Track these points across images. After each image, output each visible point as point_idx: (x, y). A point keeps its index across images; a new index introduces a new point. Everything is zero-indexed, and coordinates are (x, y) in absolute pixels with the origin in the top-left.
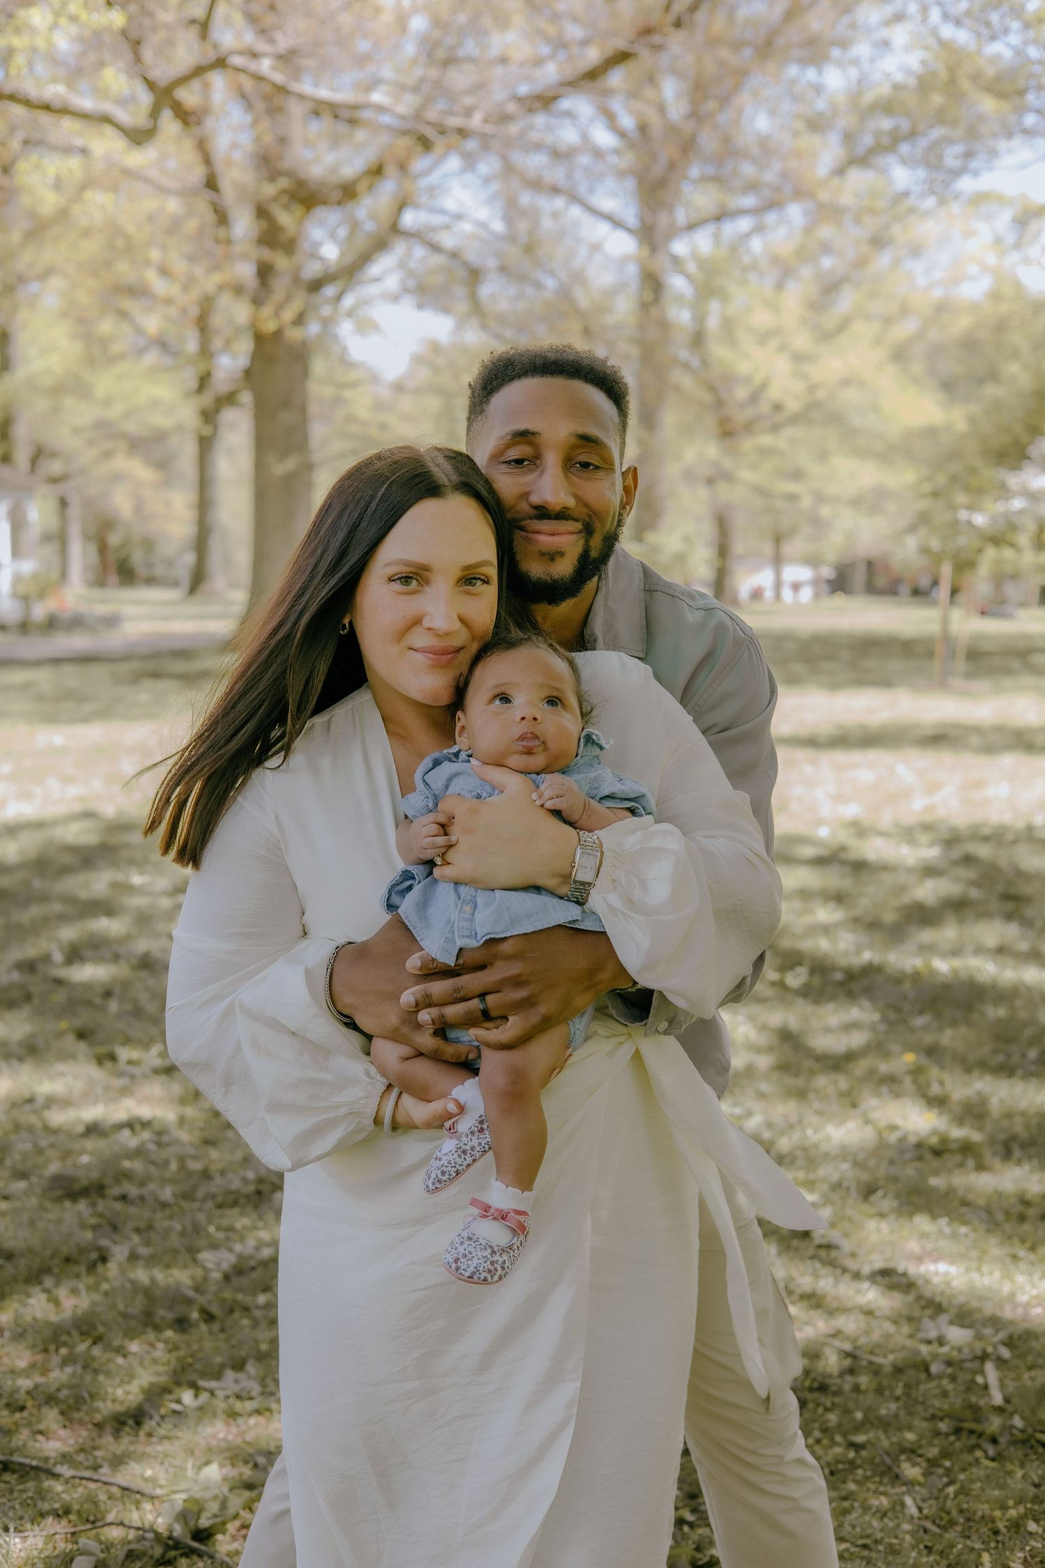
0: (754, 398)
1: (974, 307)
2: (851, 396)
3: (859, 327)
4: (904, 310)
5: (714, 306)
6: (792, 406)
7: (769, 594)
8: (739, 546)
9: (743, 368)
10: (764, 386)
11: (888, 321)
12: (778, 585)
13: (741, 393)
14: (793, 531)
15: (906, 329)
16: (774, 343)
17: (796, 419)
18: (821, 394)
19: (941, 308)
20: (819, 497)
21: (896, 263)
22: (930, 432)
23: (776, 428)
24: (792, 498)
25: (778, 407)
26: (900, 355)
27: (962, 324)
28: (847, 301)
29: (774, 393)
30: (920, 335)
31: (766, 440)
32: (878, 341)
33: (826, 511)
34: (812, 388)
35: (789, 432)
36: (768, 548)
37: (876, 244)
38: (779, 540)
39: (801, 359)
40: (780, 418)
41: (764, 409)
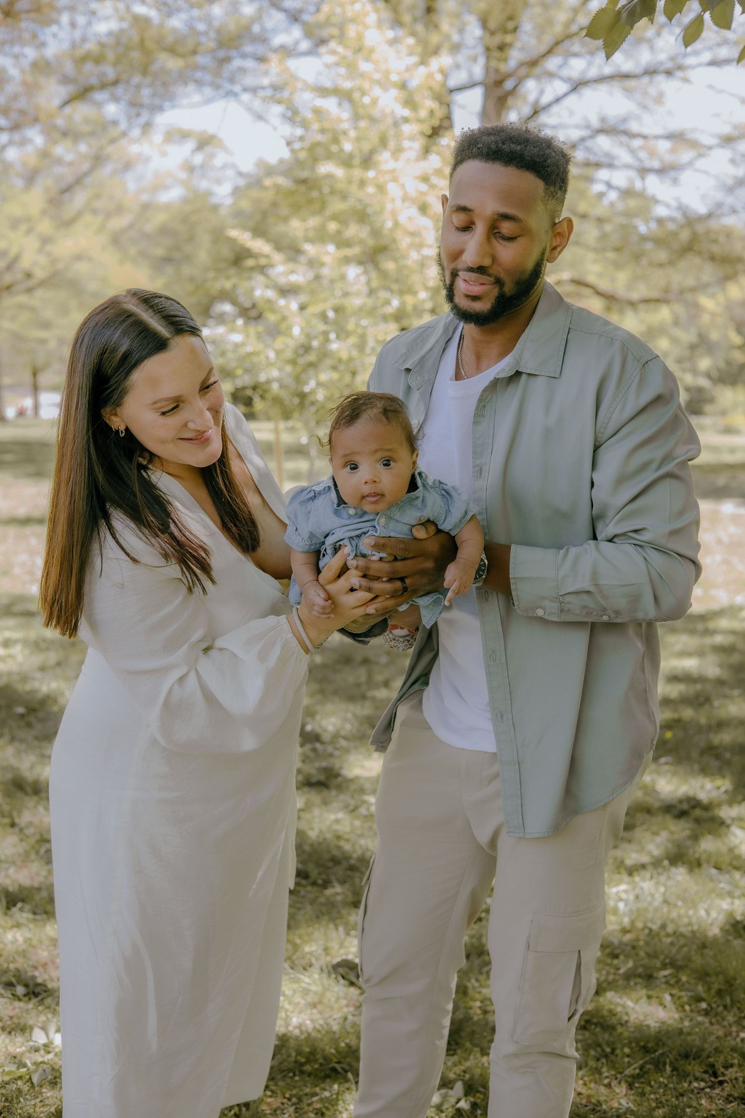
0: (10, 267)
1: (167, 207)
2: (82, 268)
3: (88, 218)
4: (119, 209)
6: (39, 274)
7: (30, 412)
8: (4, 379)
10: (16, 259)
11: (108, 215)
12: (36, 407)
14: (44, 367)
15: (118, 223)
16: (24, 227)
17: (42, 283)
18: (61, 266)
19: (146, 207)
20: (61, 341)
21: (114, 174)
23: (29, 290)
24: (43, 341)
25: (29, 275)
26: (116, 240)
27: (159, 219)
28: (80, 199)
29: (25, 263)
30: (131, 226)
31: (22, 299)
32: (101, 229)
34: (54, 261)
35: (39, 293)
36: (27, 377)
37: (98, 160)
38: (35, 374)
39: (46, 240)
40: (31, 283)
41: (19, 276)
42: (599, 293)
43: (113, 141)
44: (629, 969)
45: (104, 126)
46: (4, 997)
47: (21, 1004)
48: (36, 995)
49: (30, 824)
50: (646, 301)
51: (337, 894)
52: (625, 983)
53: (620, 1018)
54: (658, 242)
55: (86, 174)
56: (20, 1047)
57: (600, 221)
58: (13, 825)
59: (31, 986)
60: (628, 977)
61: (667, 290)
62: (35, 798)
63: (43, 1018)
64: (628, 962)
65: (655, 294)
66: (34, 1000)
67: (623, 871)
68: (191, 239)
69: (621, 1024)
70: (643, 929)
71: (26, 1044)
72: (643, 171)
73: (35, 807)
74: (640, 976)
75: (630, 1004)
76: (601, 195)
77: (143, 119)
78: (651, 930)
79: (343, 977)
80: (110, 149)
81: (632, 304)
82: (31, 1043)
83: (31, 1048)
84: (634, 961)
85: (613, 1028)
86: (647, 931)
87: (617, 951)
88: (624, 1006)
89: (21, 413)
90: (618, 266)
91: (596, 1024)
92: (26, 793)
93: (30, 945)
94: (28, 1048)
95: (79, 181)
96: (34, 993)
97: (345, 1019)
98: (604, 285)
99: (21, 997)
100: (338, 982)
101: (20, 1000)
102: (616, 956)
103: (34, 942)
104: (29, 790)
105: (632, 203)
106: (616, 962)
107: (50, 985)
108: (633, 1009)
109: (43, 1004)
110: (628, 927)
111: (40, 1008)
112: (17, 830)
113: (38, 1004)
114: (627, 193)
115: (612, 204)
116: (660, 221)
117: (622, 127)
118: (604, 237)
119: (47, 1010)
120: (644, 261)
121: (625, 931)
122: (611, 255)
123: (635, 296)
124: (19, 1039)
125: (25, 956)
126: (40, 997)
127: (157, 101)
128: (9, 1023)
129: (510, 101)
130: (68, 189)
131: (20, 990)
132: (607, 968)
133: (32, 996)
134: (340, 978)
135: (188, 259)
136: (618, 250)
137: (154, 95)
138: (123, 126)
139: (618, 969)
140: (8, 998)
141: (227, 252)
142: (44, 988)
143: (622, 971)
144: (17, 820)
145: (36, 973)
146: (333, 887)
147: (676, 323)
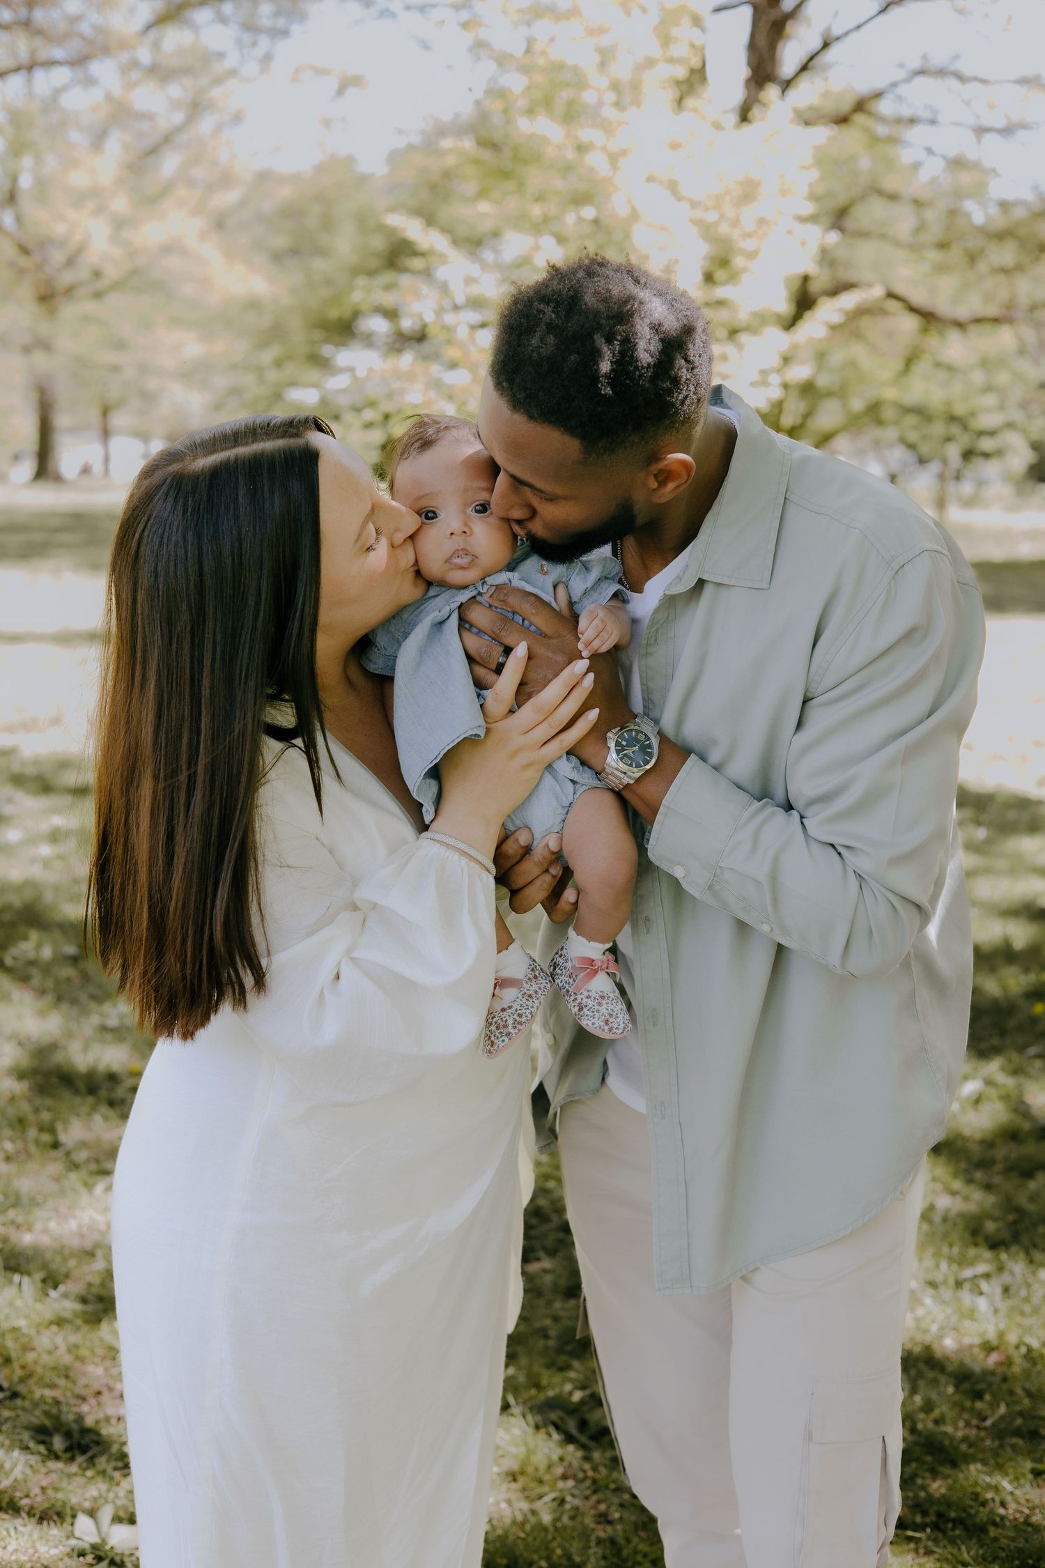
0: (70, 262)
2: (172, 264)
3: (181, 192)
4: (226, 180)
5: (27, 161)
6: (112, 273)
7: (97, 468)
8: (61, 420)
9: (60, 229)
10: (80, 250)
11: (210, 189)
12: (107, 461)
13: (58, 257)
14: (121, 403)
15: (227, 198)
16: (91, 205)
17: (117, 286)
18: (143, 260)
19: (263, 177)
20: (144, 369)
21: (219, 128)
22: (253, 305)
23: (98, 295)
24: (116, 369)
26: (220, 223)
27: (281, 194)
28: (170, 164)
29: (93, 256)
30: (242, 204)
31: (88, 307)
32: (200, 208)
33: (152, 384)
34: (133, 254)
35: (113, 299)
36: (94, 415)
37: (196, 108)
38: (105, 412)
39: (120, 224)
40: (100, 285)
41: (82, 274)
42: (913, 309)
43: (218, 81)
44: (1002, 1418)
45: (208, 58)
46: (32, 1454)
47: (59, 1465)
48: (83, 1450)
49: (83, 1144)
50: (978, 321)
51: (545, 1271)
52: (997, 1443)
53: (992, 1512)
54: (1001, 236)
55: (179, 129)
56: (56, 1547)
57: (918, 203)
58: (56, 1145)
59: (76, 1435)
60: (1001, 1432)
61: (1010, 305)
62: (90, 1100)
63: (92, 1492)
64: (998, 1407)
65: (992, 310)
66: (80, 1459)
67: (980, 1239)
68: (328, 223)
69: (995, 1524)
70: (1017, 1347)
71: (65, 1543)
72: (981, 131)
73: (89, 1114)
74: (1017, 1433)
75: (1006, 1484)
76: (916, 166)
77: (260, 50)
78: (1030, 1350)
79: (557, 1427)
80: (216, 92)
81: (960, 325)
82: (73, 1542)
83: (73, 1550)
84: (1008, 1405)
85: (982, 1529)
86: (1023, 1350)
87: (982, 1386)
88: (996, 1489)
89: (86, 470)
90: (940, 269)
91: (953, 1521)
92: (77, 1092)
93: (78, 1358)
94: (68, 1549)
95: (167, 139)
96: (79, 1445)
97: (562, 1502)
98: (919, 297)
99: (60, 1454)
100: (550, 1436)
101: (57, 1458)
102: (978, 1395)
103: (84, 1352)
104: (81, 1085)
105: (965, 178)
106: (979, 1405)
107: (105, 1431)
108: (1012, 1493)
109: (94, 1465)
110: (995, 1343)
111: (89, 1473)
112: (59, 1153)
113: (84, 1465)
114: (957, 163)
115: (934, 180)
116: (1004, 206)
117: (953, 68)
118: (920, 228)
119: (100, 1479)
120: (982, 266)
121: (988, 1348)
122: (933, 255)
123: (962, 313)
124: (54, 1531)
125: (67, 1377)
126: (90, 1454)
127: (281, 23)
128: (39, 1499)
129: (790, 27)
130: (154, 151)
131: (58, 1443)
132: (966, 1416)
133: (76, 1452)
134: (552, 1429)
135: (322, 252)
136: (943, 246)
137: (277, 14)
138: (231, 61)
139: (984, 1419)
140: (39, 1453)
141: (378, 243)
142: (95, 1437)
143: (988, 1423)
144: (63, 1138)
145: (85, 1408)
146: (538, 1259)
147: (1022, 351)
